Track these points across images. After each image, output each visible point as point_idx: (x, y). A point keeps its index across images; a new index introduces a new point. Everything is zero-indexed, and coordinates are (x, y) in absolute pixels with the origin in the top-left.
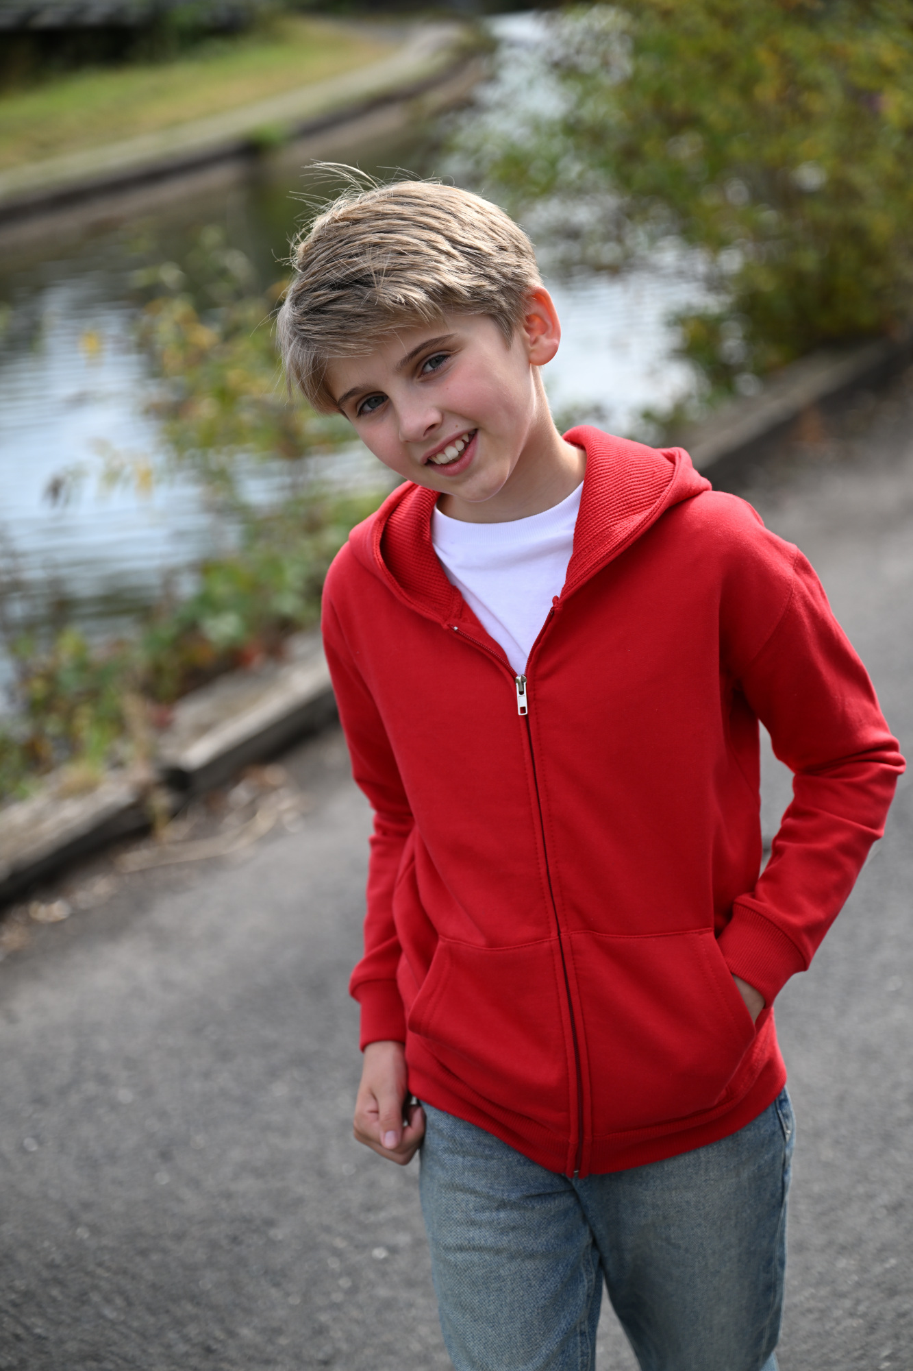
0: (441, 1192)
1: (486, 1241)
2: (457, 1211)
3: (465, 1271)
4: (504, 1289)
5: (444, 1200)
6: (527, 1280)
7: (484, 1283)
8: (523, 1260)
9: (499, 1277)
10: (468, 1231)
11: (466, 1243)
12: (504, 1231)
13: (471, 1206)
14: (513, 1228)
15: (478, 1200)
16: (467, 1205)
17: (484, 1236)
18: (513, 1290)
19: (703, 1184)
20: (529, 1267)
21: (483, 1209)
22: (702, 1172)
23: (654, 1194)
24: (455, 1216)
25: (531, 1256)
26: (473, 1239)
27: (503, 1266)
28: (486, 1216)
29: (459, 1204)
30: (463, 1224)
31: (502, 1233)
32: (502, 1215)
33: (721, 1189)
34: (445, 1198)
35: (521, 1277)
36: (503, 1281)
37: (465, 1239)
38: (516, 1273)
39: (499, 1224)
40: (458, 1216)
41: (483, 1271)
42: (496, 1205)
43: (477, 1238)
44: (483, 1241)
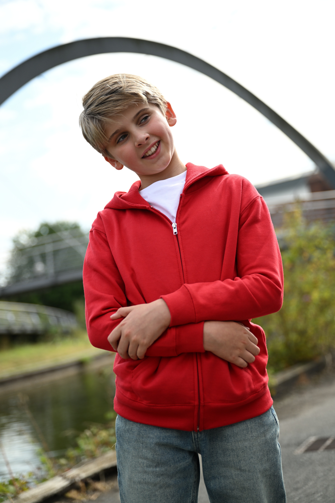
0: (133, 459)
1: (151, 480)
2: (139, 467)
3: (141, 492)
4: (157, 500)
5: (134, 462)
6: (167, 496)
7: (149, 498)
8: (165, 488)
9: (155, 495)
10: (143, 475)
11: (142, 480)
12: (158, 476)
13: (145, 465)
14: (162, 475)
15: (148, 462)
16: (143, 464)
17: (150, 478)
18: (161, 501)
19: (251, 438)
20: (168, 491)
21: (150, 466)
23: (231, 444)
24: (138, 469)
25: (169, 486)
26: (145, 479)
27: (157, 490)
28: (151, 469)
29: (140, 464)
30: (141, 472)
31: (157, 477)
32: (158, 469)
34: (134, 461)
35: (164, 495)
36: (157, 497)
37: (142, 478)
38: (162, 493)
39: (156, 473)
40: (140, 469)
41: (149, 493)
42: (155, 464)
43: (147, 478)
44: (149, 480)
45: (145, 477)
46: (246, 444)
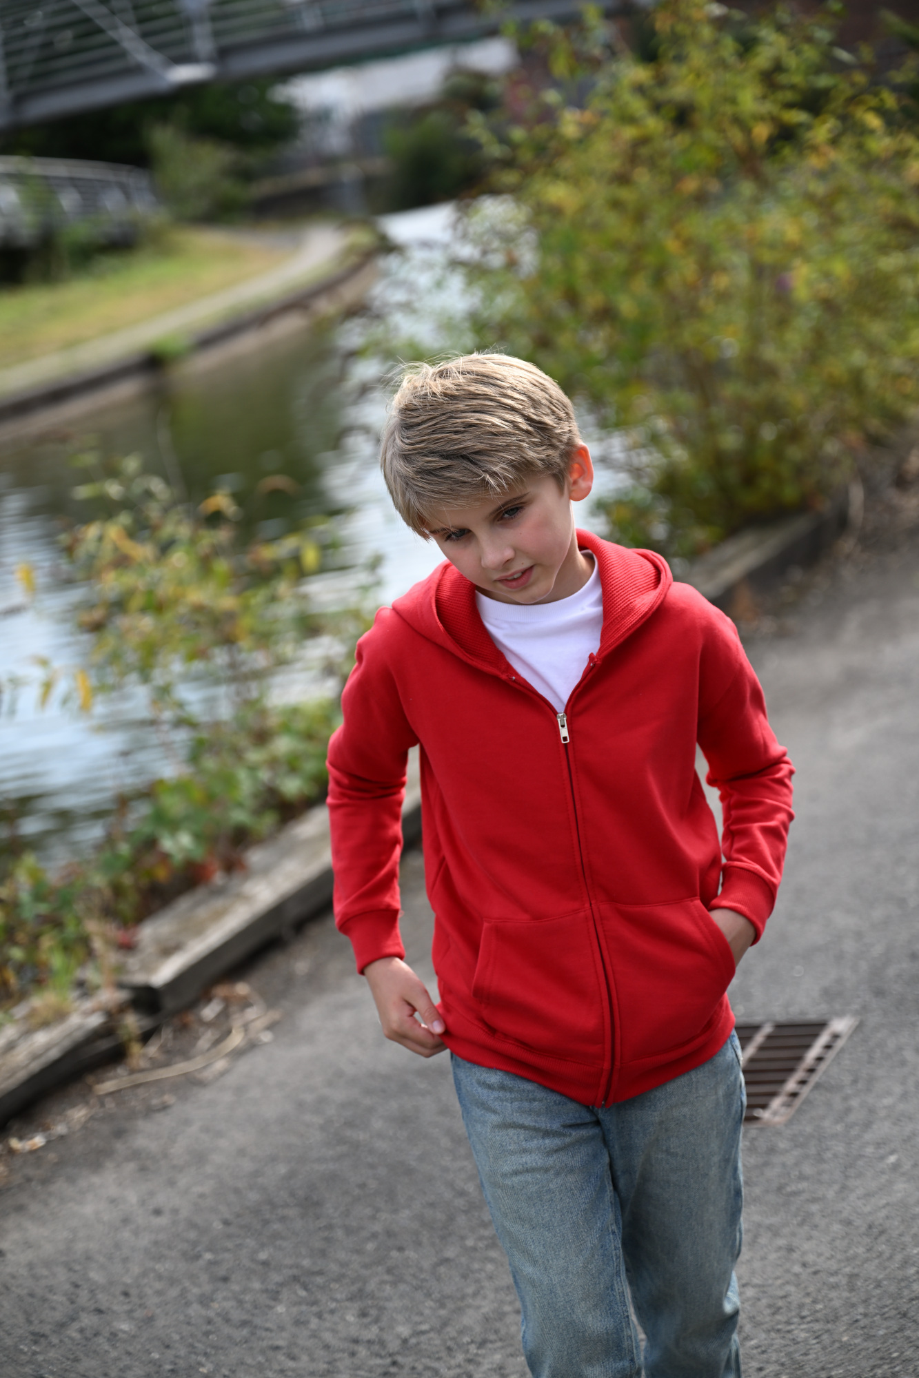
0: (495, 1132)
1: (536, 1163)
2: (510, 1143)
3: (522, 1190)
4: (554, 1199)
5: (498, 1138)
6: (571, 1190)
7: (538, 1197)
8: (566, 1175)
9: (549, 1190)
10: (521, 1157)
11: (520, 1167)
12: (549, 1154)
13: (521, 1138)
14: (556, 1151)
15: (527, 1132)
16: (518, 1137)
17: (535, 1160)
18: (561, 1199)
19: (695, 1100)
20: (570, 1180)
21: (532, 1138)
22: (694, 1090)
25: (571, 1171)
26: (526, 1163)
27: (551, 1181)
28: (534, 1144)
29: (511, 1138)
30: (516, 1153)
31: (548, 1156)
33: (707, 1105)
34: (498, 1135)
35: (566, 1188)
36: (553, 1193)
37: (519, 1164)
38: (562, 1186)
39: (545, 1148)
40: (512, 1147)
41: (536, 1187)
42: (541, 1134)
43: (529, 1162)
44: (534, 1164)
45: (524, 1160)
46: (685, 1110)
